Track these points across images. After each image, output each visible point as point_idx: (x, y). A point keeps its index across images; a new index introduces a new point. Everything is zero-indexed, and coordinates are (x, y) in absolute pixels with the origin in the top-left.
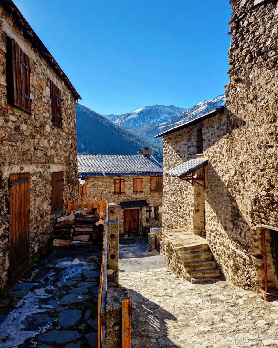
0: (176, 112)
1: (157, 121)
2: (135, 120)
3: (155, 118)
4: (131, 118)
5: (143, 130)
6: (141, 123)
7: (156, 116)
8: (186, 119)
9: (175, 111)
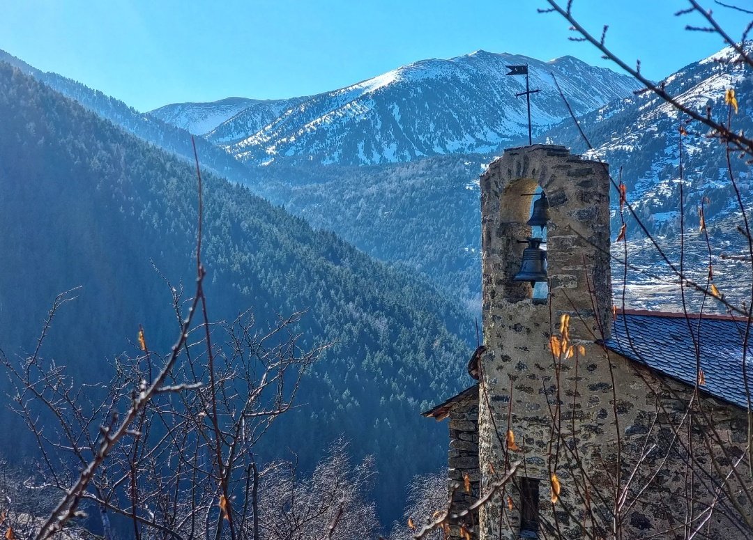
0: (594, 93)
1: (480, 143)
2: (357, 132)
3: (468, 126)
4: (336, 120)
5: (381, 194)
6: (390, 152)
7: (475, 113)
8: (628, 142)
9: (586, 88)
